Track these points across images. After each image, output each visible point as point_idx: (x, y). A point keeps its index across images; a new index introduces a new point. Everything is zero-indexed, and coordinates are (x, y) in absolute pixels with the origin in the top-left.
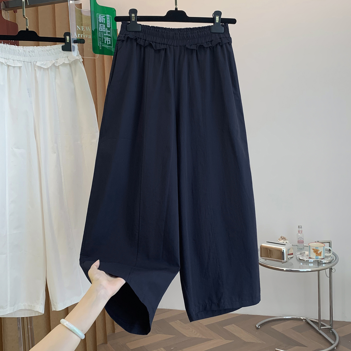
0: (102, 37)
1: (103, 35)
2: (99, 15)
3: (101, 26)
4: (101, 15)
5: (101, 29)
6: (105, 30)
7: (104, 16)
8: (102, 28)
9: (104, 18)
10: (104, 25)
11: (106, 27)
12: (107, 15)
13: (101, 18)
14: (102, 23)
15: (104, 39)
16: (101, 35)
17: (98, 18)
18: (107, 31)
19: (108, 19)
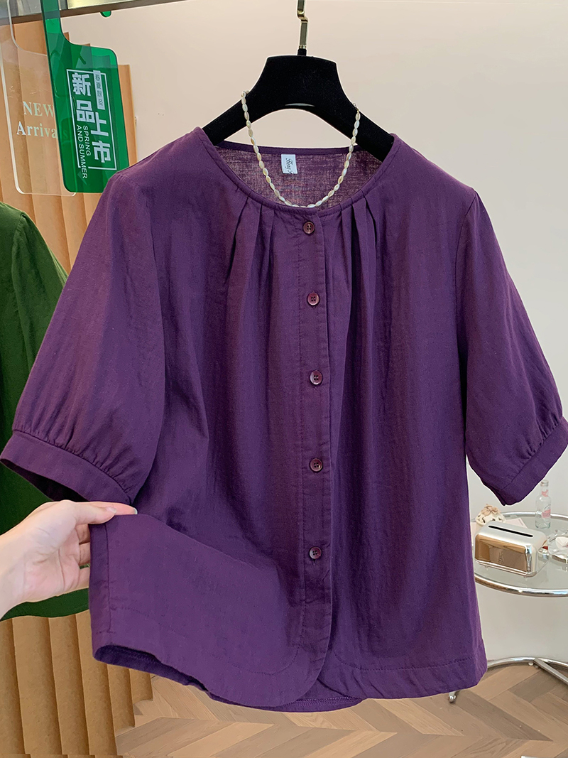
0: (87, 139)
1: (90, 132)
2: (73, 73)
3: (82, 105)
4: (79, 73)
5: (81, 116)
6: (93, 117)
7: (88, 76)
8: (84, 113)
9: (86, 80)
10: (89, 103)
11: (95, 109)
12: (95, 72)
13: (79, 79)
14: (82, 97)
15: (92, 147)
16: (84, 134)
17: (72, 84)
18: (99, 121)
19: (98, 84)
